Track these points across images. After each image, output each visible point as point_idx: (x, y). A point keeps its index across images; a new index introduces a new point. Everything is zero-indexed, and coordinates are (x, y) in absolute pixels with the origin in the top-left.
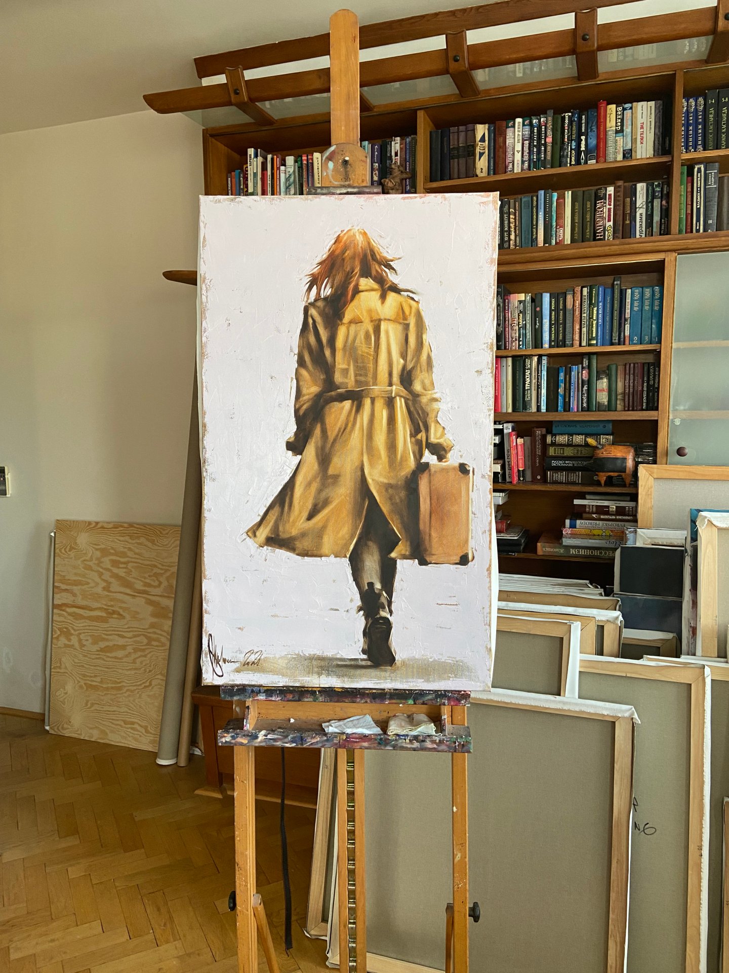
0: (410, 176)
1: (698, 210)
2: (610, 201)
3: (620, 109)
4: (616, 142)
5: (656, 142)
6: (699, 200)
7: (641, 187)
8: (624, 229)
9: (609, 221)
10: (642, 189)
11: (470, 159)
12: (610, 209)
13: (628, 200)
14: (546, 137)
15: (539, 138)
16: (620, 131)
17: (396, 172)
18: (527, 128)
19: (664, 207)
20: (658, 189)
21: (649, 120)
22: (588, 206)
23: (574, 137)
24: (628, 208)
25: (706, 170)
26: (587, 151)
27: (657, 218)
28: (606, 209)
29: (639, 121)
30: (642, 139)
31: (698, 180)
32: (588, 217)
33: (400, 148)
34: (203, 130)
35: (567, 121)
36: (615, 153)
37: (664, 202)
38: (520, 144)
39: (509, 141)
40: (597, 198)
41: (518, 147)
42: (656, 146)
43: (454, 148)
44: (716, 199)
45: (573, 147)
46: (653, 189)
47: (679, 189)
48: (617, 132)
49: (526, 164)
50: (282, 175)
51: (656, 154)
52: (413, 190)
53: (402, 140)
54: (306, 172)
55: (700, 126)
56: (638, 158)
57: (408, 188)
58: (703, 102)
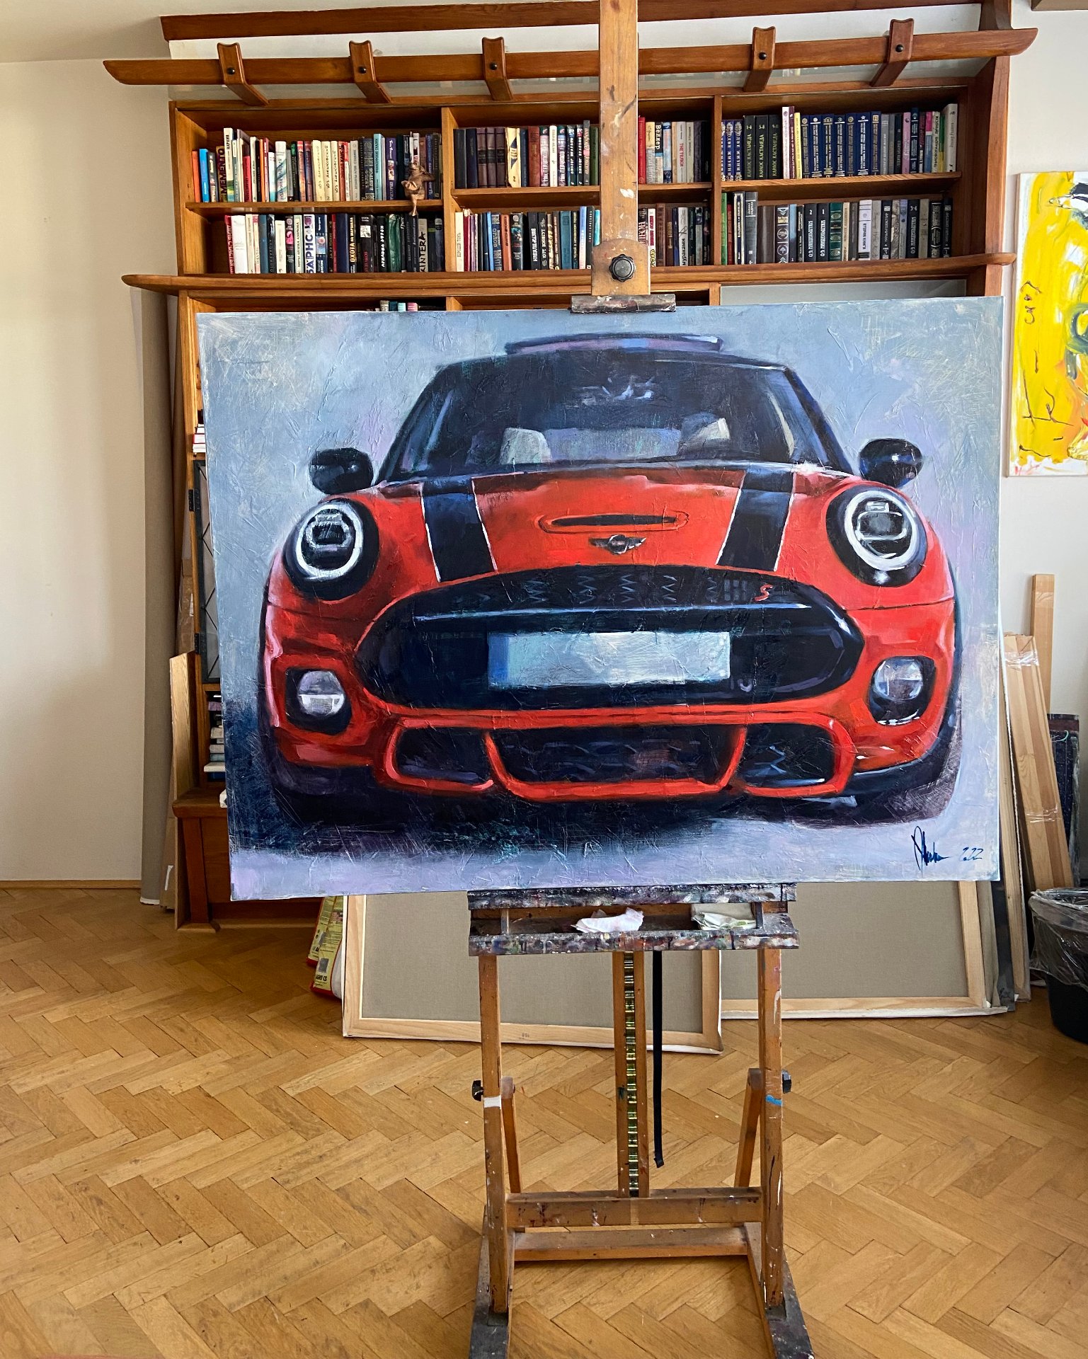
1: (739, 239)
2: (652, 224)
3: (659, 127)
4: (656, 161)
5: (696, 166)
6: (739, 227)
7: (682, 211)
8: (668, 255)
9: (652, 244)
10: (684, 214)
11: (501, 165)
12: (652, 232)
13: (670, 223)
14: (583, 149)
15: (576, 150)
16: (660, 151)
18: (562, 138)
19: (706, 234)
20: (699, 215)
21: (688, 141)
24: (671, 232)
25: (745, 199)
27: (699, 245)
28: (649, 232)
29: (679, 141)
30: (682, 161)
31: (739, 209)
33: (421, 147)
34: (169, 102)
36: (656, 175)
37: (706, 229)
38: (556, 154)
39: (543, 150)
41: (554, 157)
42: (696, 170)
43: (482, 151)
44: (756, 229)
46: (695, 214)
47: (720, 218)
48: (657, 151)
49: (563, 177)
50: (272, 164)
51: (696, 180)
52: (437, 195)
53: (421, 136)
54: (301, 164)
55: (738, 153)
56: (679, 181)
57: (431, 192)
58: (740, 127)
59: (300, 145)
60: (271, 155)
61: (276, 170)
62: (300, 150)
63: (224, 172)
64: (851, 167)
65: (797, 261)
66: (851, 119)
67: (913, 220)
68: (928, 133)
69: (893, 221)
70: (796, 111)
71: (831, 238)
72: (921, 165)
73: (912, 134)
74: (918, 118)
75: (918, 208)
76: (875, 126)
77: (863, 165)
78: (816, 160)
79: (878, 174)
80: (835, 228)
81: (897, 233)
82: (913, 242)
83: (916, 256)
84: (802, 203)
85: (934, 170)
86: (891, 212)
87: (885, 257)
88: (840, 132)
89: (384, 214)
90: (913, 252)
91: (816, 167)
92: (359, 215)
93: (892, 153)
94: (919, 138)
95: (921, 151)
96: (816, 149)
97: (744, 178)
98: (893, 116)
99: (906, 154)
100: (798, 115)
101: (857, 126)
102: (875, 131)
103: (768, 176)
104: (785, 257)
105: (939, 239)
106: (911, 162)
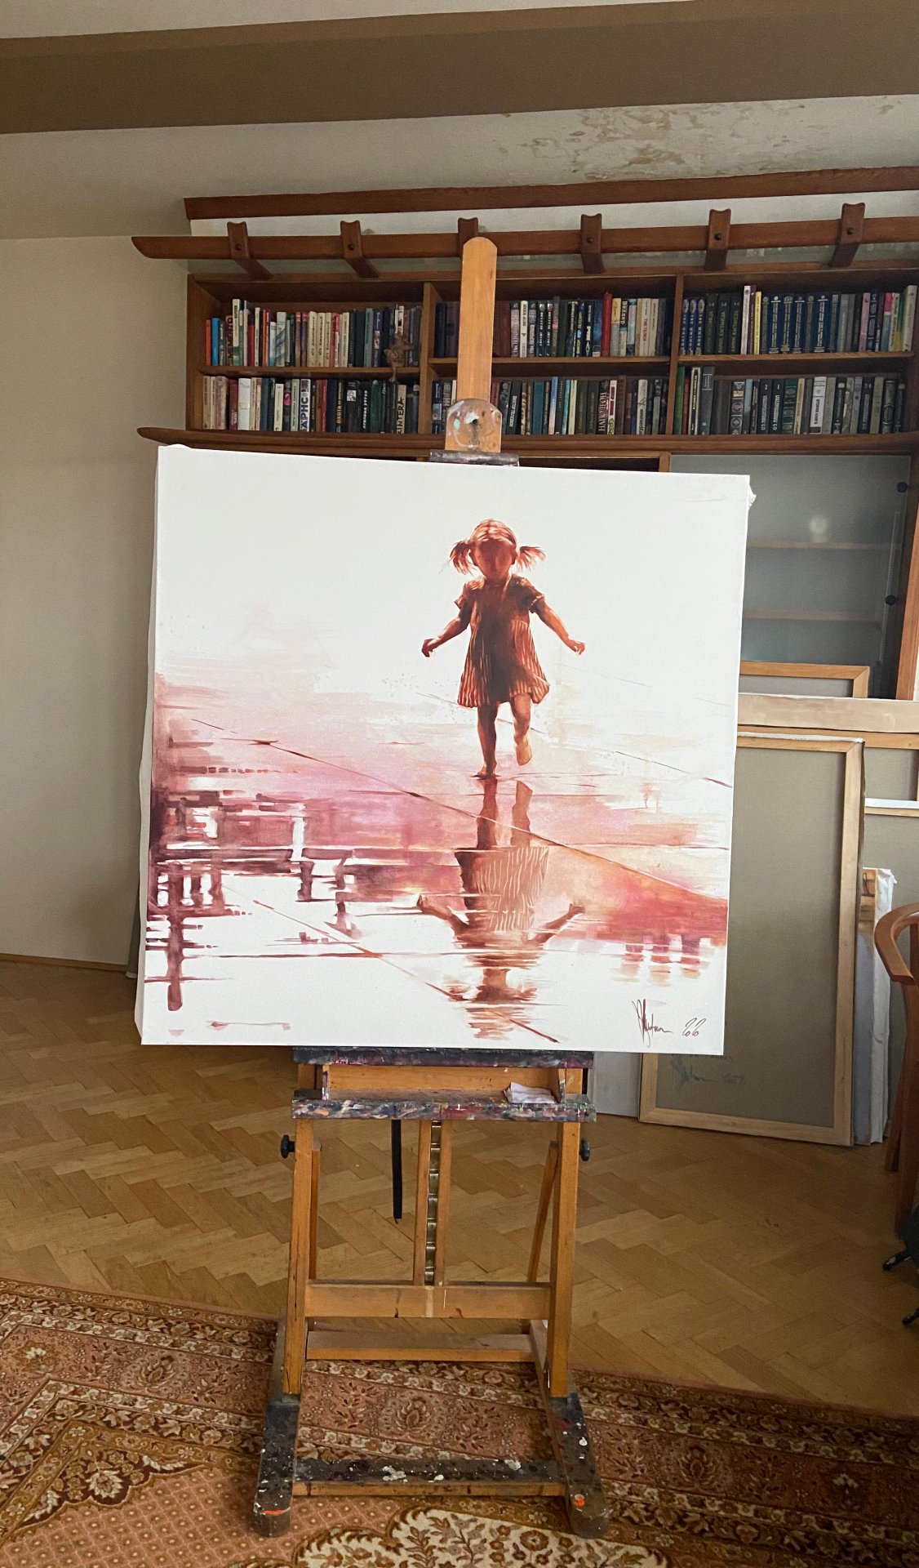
0: (413, 348)
1: (694, 411)
2: (613, 395)
3: (625, 303)
4: (620, 335)
5: (658, 341)
6: (695, 402)
7: (643, 383)
8: (625, 424)
9: (612, 414)
10: (644, 386)
12: (612, 402)
13: (630, 395)
14: (552, 323)
15: (545, 325)
16: (624, 326)
17: (399, 343)
18: (533, 313)
19: (663, 406)
20: (658, 387)
21: (653, 317)
22: (593, 397)
23: (580, 326)
24: (629, 403)
25: (702, 372)
26: (592, 343)
27: (656, 416)
28: (609, 402)
29: (644, 317)
30: (645, 335)
31: (695, 383)
32: (592, 407)
33: (405, 319)
34: (189, 276)
35: (573, 310)
36: (619, 348)
37: (663, 401)
38: (526, 327)
39: (514, 323)
40: (601, 390)
41: (524, 330)
42: (658, 345)
44: (710, 402)
45: (579, 336)
46: (654, 388)
47: (676, 390)
48: (621, 326)
49: (532, 348)
50: (272, 332)
51: (657, 354)
52: (416, 363)
53: (406, 309)
54: (299, 331)
55: (700, 329)
56: (641, 354)
57: (411, 360)
58: (703, 305)
59: (298, 316)
60: (273, 324)
61: (277, 337)
62: (299, 320)
63: (231, 340)
64: (808, 345)
65: (749, 433)
66: (811, 299)
67: (867, 397)
68: (887, 313)
69: (847, 397)
70: (757, 291)
71: (785, 413)
72: (877, 346)
73: (870, 314)
74: (877, 299)
75: (873, 385)
76: (834, 306)
77: (820, 342)
78: (774, 337)
79: (835, 351)
80: (788, 403)
81: (850, 410)
82: (865, 419)
83: (868, 431)
84: (758, 378)
85: (891, 349)
86: (844, 389)
87: (836, 432)
88: (799, 310)
89: (368, 381)
90: (864, 427)
91: (774, 343)
92: (346, 380)
93: (850, 332)
94: (878, 318)
95: (879, 331)
96: (775, 326)
97: (703, 353)
98: (853, 296)
99: (864, 333)
100: (759, 294)
101: (816, 305)
102: (834, 310)
103: (727, 351)
104: (738, 429)
105: (890, 415)
106: (868, 341)
